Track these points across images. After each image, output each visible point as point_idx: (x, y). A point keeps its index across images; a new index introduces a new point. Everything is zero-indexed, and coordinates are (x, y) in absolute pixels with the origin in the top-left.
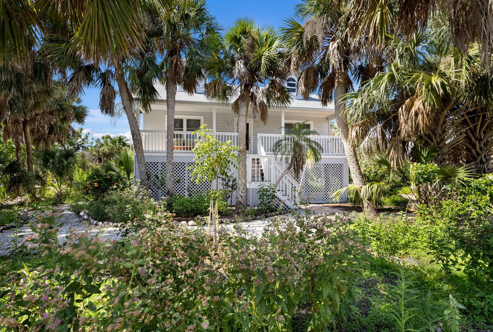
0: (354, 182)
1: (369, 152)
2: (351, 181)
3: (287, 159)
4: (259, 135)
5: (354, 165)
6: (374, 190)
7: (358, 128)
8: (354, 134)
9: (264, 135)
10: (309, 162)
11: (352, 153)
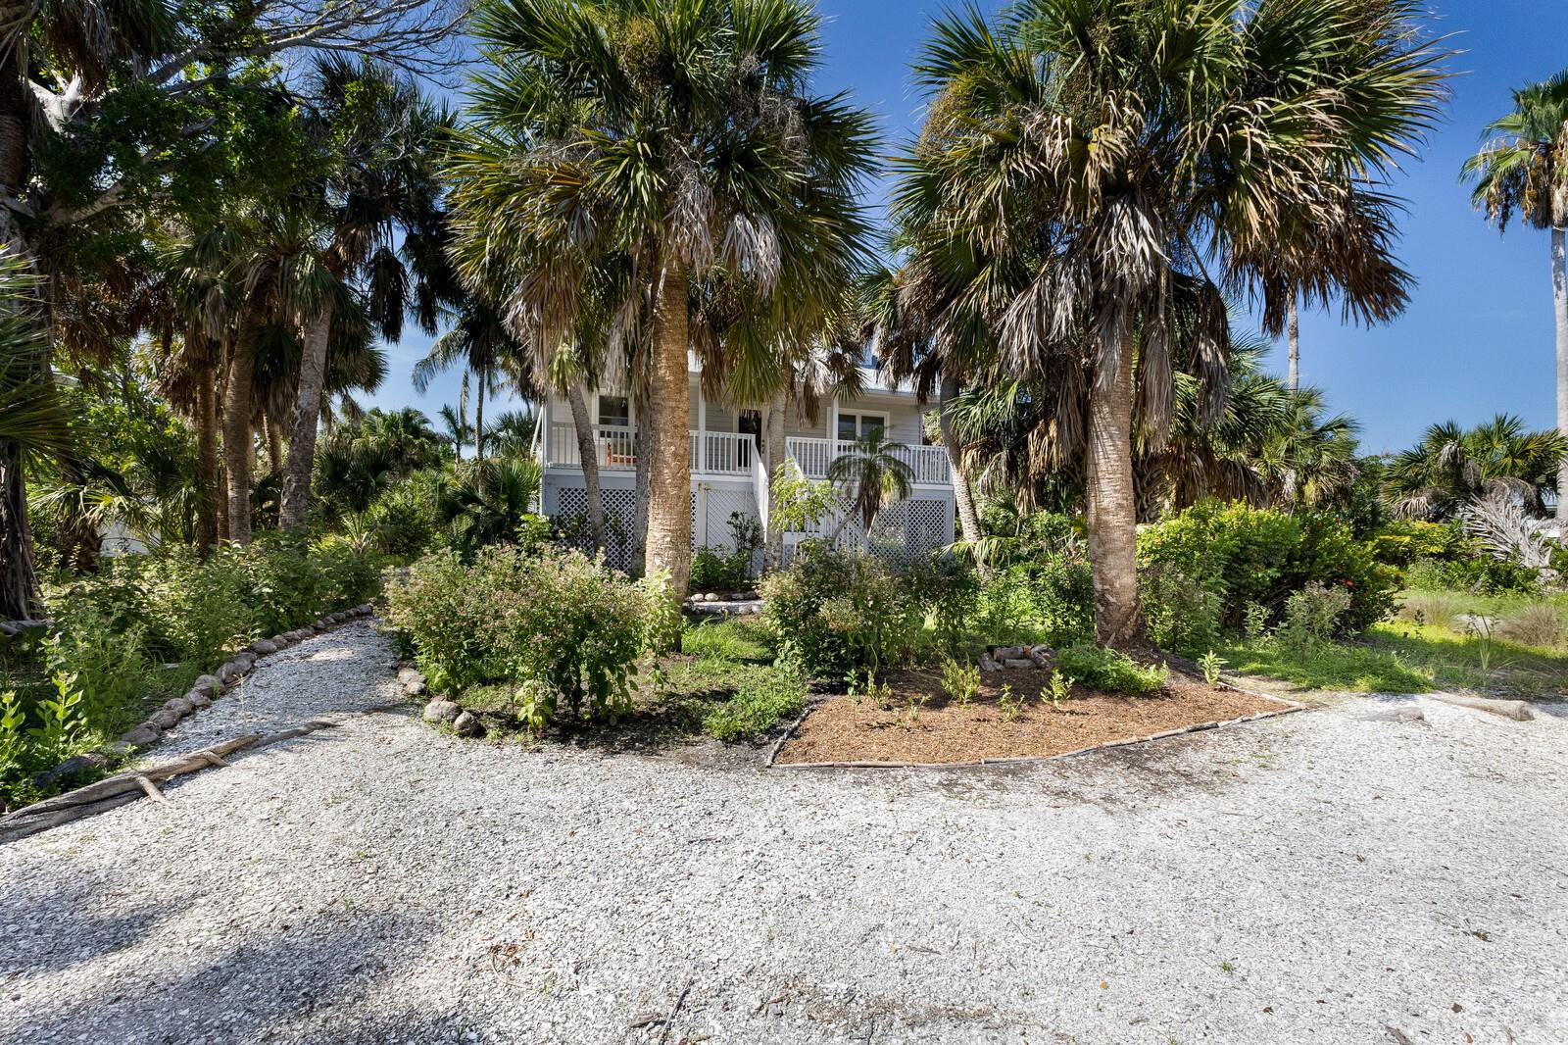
0: (965, 535)
1: (989, 490)
2: (959, 533)
3: (849, 491)
4: (788, 439)
5: (967, 508)
6: (993, 546)
7: (974, 452)
8: (969, 462)
9: (799, 440)
10: (888, 498)
11: (964, 489)
